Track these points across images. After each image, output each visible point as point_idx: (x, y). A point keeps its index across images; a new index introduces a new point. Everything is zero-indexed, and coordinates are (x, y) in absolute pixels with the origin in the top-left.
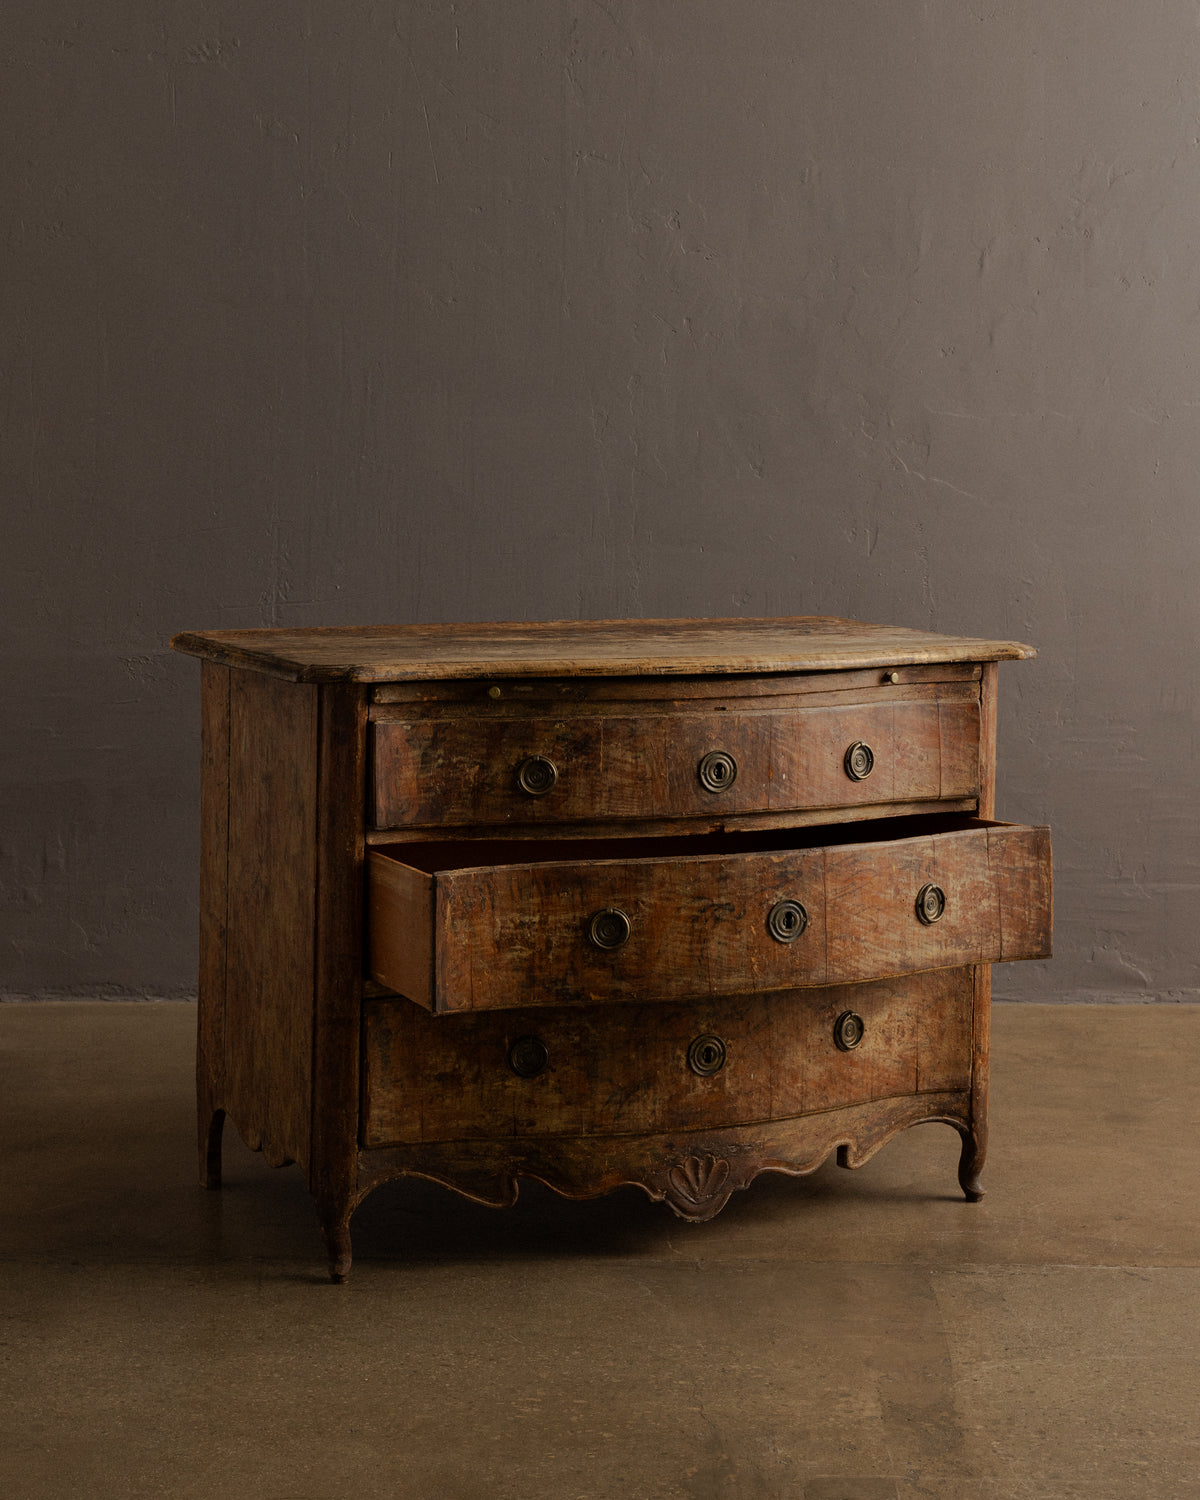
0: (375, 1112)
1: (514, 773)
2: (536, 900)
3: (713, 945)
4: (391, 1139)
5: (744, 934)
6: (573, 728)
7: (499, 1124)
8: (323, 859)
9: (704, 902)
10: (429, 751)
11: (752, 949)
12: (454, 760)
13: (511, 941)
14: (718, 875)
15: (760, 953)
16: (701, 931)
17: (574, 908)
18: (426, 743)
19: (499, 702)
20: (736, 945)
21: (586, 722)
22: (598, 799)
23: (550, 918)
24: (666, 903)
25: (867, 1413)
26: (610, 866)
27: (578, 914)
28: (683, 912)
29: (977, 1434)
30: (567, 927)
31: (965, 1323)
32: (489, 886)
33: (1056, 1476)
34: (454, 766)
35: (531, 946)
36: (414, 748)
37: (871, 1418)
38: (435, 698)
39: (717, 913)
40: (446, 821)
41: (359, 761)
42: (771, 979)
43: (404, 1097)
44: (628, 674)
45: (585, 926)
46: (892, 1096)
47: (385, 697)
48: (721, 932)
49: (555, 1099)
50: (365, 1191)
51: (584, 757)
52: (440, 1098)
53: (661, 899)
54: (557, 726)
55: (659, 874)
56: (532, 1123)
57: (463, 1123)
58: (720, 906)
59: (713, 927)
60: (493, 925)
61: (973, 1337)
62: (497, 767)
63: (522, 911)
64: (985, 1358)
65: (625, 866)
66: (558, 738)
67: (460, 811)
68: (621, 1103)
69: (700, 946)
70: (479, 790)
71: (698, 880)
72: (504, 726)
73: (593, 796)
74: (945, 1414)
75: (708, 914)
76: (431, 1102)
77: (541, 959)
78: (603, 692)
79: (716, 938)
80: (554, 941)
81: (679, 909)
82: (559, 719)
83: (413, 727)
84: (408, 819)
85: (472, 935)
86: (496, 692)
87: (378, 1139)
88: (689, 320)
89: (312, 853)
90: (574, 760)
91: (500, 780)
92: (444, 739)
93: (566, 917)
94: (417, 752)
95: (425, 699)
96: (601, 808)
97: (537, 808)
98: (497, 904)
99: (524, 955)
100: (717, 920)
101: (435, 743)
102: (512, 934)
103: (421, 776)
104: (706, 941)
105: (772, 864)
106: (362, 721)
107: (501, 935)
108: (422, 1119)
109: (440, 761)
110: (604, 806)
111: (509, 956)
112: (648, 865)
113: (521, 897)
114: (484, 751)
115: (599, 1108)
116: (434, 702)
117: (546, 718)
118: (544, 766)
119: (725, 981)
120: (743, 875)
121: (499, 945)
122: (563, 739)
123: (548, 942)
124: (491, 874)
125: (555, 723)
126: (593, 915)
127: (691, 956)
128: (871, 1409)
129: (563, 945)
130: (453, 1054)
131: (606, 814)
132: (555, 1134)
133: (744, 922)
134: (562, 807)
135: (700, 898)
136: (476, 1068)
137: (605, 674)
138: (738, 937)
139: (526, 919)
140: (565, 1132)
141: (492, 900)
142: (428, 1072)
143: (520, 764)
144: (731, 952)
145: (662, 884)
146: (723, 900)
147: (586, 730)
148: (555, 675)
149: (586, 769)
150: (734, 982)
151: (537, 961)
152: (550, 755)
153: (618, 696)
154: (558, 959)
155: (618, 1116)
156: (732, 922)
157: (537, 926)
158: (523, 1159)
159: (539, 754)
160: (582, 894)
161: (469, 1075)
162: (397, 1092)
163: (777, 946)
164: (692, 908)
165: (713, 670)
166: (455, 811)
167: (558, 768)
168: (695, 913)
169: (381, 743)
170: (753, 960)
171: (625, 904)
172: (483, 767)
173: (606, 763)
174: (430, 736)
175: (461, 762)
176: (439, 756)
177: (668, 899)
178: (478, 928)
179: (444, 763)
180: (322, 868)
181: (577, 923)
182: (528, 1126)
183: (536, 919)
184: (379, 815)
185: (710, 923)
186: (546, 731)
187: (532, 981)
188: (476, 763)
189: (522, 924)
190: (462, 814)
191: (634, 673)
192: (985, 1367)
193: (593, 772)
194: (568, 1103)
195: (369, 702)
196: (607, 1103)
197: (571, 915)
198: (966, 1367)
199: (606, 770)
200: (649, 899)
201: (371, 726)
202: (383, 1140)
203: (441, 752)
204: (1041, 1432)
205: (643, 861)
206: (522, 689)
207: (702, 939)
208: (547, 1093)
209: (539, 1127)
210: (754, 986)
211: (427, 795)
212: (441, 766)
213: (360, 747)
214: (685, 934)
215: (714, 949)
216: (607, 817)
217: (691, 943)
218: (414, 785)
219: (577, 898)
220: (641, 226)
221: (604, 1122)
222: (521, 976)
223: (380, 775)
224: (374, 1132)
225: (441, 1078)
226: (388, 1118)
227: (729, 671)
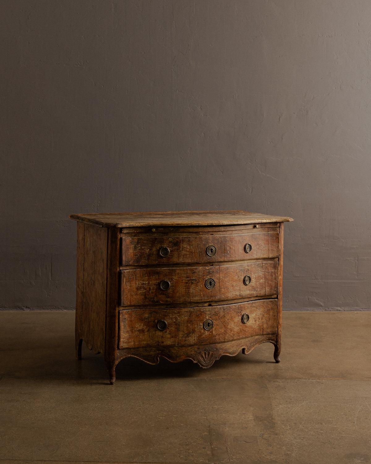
0: (122, 340)
1: (158, 251)
2: (147, 278)
3: (191, 289)
4: (126, 347)
5: (199, 286)
6: (174, 239)
7: (154, 343)
8: (108, 273)
9: (189, 279)
10: (136, 245)
11: (201, 291)
12: (143, 248)
13: (141, 288)
14: (192, 272)
15: (203, 292)
16: (188, 286)
17: (156, 280)
18: (135, 243)
19: (155, 233)
20: (197, 290)
21: (177, 238)
22: (180, 258)
23: (150, 282)
24: (179, 279)
25: (250, 419)
26: (166, 269)
27: (157, 281)
28: (184, 281)
29: (278, 424)
30: (155, 284)
31: (275, 395)
32: (135, 274)
33: (299, 435)
34: (143, 249)
35: (146, 289)
36: (132, 244)
37: (251, 420)
38: (138, 231)
39: (192, 281)
40: (140, 264)
41: (118, 248)
42: (206, 298)
43: (129, 336)
44: (188, 225)
45: (159, 284)
46: (256, 335)
47: (125, 231)
48: (193, 286)
49: (169, 336)
50: (119, 360)
51: (177, 247)
52: (139, 336)
53: (178, 278)
54: (170, 239)
55: (178, 271)
56: (163, 342)
57: (145, 343)
58: (193, 280)
59: (191, 285)
60: (136, 284)
61: (277, 399)
62: (154, 249)
63: (143, 280)
64: (281, 404)
65: (169, 269)
66: (170, 242)
67: (144, 261)
68: (186, 337)
69: (188, 290)
70: (149, 255)
71: (187, 273)
72: (156, 239)
73: (179, 257)
74: (270, 419)
75: (190, 281)
76: (136, 337)
77: (148, 292)
78: (182, 230)
79: (192, 288)
80: (151, 288)
81: (183, 280)
82: (170, 237)
83: (132, 239)
84: (131, 263)
85: (131, 286)
86: (154, 230)
87: (123, 347)
88: (204, 133)
89: (106, 272)
90: (174, 248)
91: (155, 253)
92: (140, 242)
93: (154, 282)
94: (133, 246)
95: (135, 232)
96: (181, 260)
97: (165, 260)
98: (137, 279)
99: (144, 291)
100: (192, 283)
101: (138, 243)
102: (141, 286)
103: (134, 252)
104: (189, 288)
105: (206, 269)
106: (119, 237)
107: (138, 286)
108: (134, 341)
109: (139, 248)
110: (182, 260)
111: (140, 292)
112: (175, 269)
113: (143, 277)
114: (150, 245)
115: (180, 338)
116: (138, 232)
117: (167, 237)
118: (166, 249)
119: (194, 299)
120: (199, 272)
121: (138, 289)
122: (171, 242)
123: (150, 288)
124: (135, 271)
125: (169, 238)
126: (161, 282)
127: (186, 292)
128: (251, 418)
129: (153, 289)
130: (142, 324)
131: (182, 262)
132: (169, 345)
133: (199, 284)
134: (171, 260)
135: (188, 278)
136: (148, 328)
137: (182, 225)
138: (197, 287)
139: (144, 282)
140: (171, 345)
141: (136, 278)
142: (136, 329)
143: (160, 249)
144: (196, 291)
145: (178, 274)
146: (194, 278)
147: (177, 240)
148: (169, 226)
149: (177, 250)
150: (197, 299)
151: (147, 293)
152: (168, 246)
153: (185, 231)
154: (152, 293)
155: (185, 341)
156: (196, 284)
157: (147, 284)
158: (160, 352)
159: (165, 246)
160: (158, 276)
161: (146, 330)
162: (128, 334)
163: (207, 290)
164: (186, 280)
165: (210, 224)
166: (143, 261)
167: (170, 250)
168: (187, 281)
169: (124, 243)
170: (201, 293)
171: (169, 279)
172: (150, 250)
173: (182, 248)
174: (137, 241)
175: (145, 248)
176: (139, 247)
177: (180, 278)
178: (132, 285)
179: (140, 249)
180: (108, 276)
181: (157, 283)
182: (162, 343)
183: (147, 282)
184: (123, 262)
185: (191, 284)
186: (167, 240)
187: (146, 298)
188: (149, 248)
189: (143, 284)
190: (145, 262)
191: (189, 225)
192: (281, 406)
193: (179, 251)
194: (172, 337)
195: (121, 232)
196: (182, 337)
197: (156, 282)
198: (276, 406)
199: (182, 250)
200: (175, 278)
201: (121, 239)
202: (124, 347)
203: (139, 245)
204: (295, 424)
205: (174, 268)
206: (161, 229)
207: (188, 288)
208: (167, 335)
209: (165, 344)
210: (202, 300)
211: (136, 257)
212: (139, 249)
213: (118, 244)
214: (184, 286)
215: (191, 290)
216: (183, 262)
217: (186, 289)
218: (132, 254)
219: (157, 277)
220: (192, 109)
221: (182, 342)
222: (143, 297)
223: (123, 252)
224: (121, 345)
225: (139, 331)
226: (125, 341)
227: (214, 225)
